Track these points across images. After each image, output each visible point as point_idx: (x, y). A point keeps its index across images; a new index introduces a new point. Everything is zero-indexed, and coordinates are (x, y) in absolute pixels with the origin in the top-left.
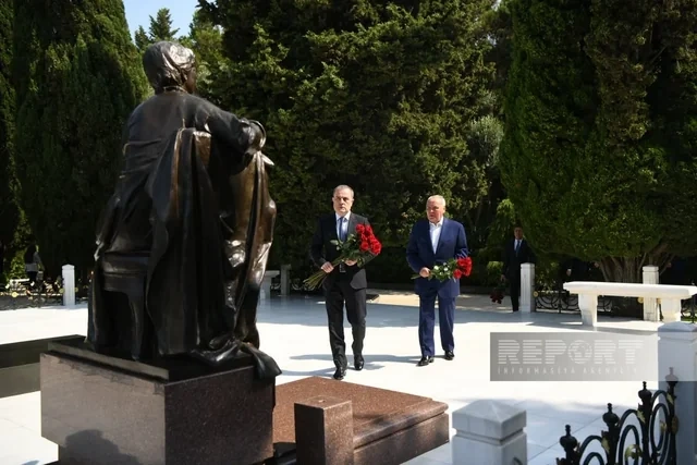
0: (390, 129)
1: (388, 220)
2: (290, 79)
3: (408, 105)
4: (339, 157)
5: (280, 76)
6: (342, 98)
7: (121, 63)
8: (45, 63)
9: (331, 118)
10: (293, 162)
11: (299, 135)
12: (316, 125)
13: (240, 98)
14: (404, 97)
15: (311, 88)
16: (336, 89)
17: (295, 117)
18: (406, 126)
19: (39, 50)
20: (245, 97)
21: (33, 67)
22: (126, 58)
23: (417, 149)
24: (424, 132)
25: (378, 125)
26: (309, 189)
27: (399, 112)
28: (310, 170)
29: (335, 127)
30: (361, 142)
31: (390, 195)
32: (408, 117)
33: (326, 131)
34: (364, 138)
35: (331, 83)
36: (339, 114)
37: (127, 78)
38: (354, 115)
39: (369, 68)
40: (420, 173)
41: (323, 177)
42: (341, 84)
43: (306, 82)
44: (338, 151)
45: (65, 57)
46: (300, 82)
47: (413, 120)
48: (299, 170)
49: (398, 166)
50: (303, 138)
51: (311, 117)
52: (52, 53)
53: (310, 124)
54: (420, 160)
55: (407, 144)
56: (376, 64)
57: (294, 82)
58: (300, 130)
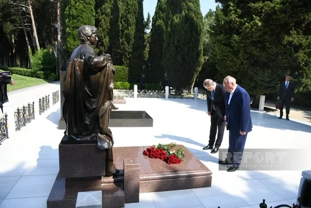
0: (284, 43)
1: (279, 80)
2: (241, 23)
3: (295, 32)
4: (258, 54)
5: (237, 21)
6: (261, 30)
7: (195, 19)
8: (173, 20)
9: (256, 38)
10: (240, 55)
11: (243, 45)
12: (250, 41)
13: (223, 31)
14: (293, 28)
15: (248, 26)
16: (258, 26)
17: (241, 38)
18: (292, 41)
19: (172, 17)
20: (225, 30)
21: (169, 23)
22: (198, 17)
23: (296, 52)
24: (300, 44)
25: (279, 40)
26: (246, 67)
27: (289, 35)
28: (246, 59)
29: (259, 42)
30: (269, 48)
31: (280, 71)
32: (295, 37)
33: (254, 43)
34: (271, 46)
35: (256, 24)
36: (260, 36)
38: (266, 37)
39: (274, 17)
40: (295, 62)
41: (253, 62)
42: (260, 24)
43: (247, 24)
44: (258, 52)
45: (178, 19)
46: (244, 24)
47: (297, 39)
48: (242, 58)
49: (284, 59)
50: (245, 46)
51: (248, 38)
52: (175, 18)
53: (247, 41)
54: (297, 57)
55: (291, 49)
56: (277, 15)
57: (242, 24)
58: (243, 43)
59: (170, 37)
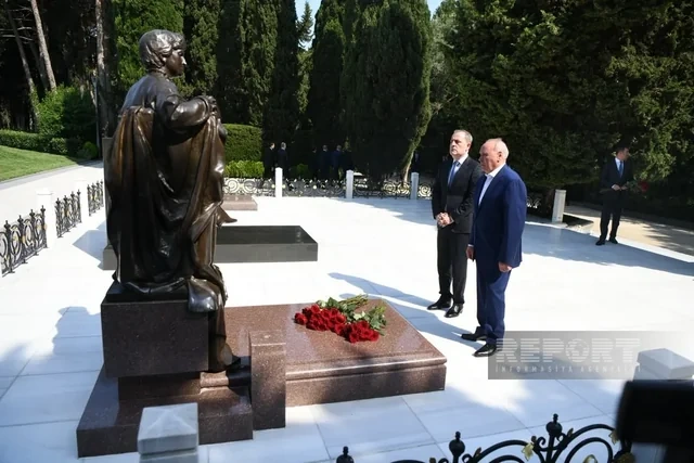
0: (607, 72)
1: (595, 157)
2: (514, 27)
3: (633, 48)
4: (550, 98)
5: (505, 24)
6: (558, 44)
7: (412, 18)
8: (362, 21)
9: (547, 62)
10: (512, 101)
11: (518, 77)
12: (533, 68)
13: (475, 45)
14: (629, 40)
15: (530, 36)
16: (553, 35)
17: (513, 62)
18: (626, 70)
19: (359, 12)
20: (480, 43)
21: (354, 26)
22: (418, 14)
23: (635, 92)
24: (644, 76)
25: (597, 68)
26: (524, 125)
27: (620, 55)
28: (526, 109)
29: (553, 70)
30: (576, 85)
31: (599, 135)
32: (632, 61)
33: (542, 74)
34: (579, 80)
35: (548, 31)
36: (554, 59)
37: (417, 29)
38: (570, 59)
39: (588, 14)
40: (633, 115)
41: (539, 115)
42: (556, 30)
43: (526, 29)
44: (553, 93)
45: (374, 16)
46: (522, 30)
47: (636, 63)
48: (515, 108)
49: (608, 109)
50: (522, 79)
51: (529, 62)
52: (366, 14)
53: (528, 68)
54: (635, 105)
55: (623, 87)
56: (593, 10)
57: (516, 30)
58: (519, 72)
59: (356, 59)
